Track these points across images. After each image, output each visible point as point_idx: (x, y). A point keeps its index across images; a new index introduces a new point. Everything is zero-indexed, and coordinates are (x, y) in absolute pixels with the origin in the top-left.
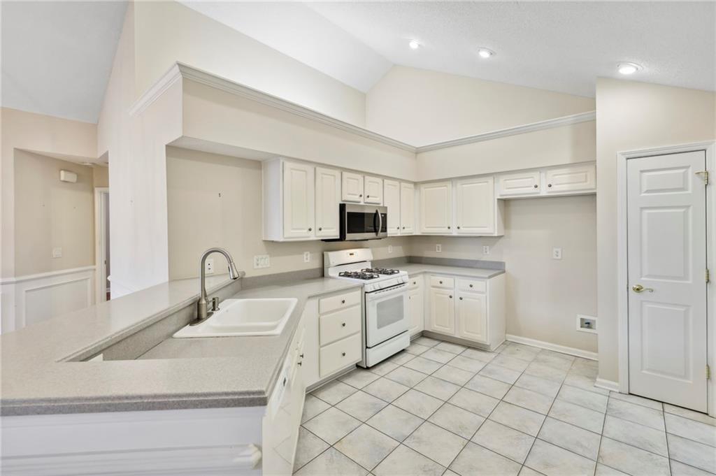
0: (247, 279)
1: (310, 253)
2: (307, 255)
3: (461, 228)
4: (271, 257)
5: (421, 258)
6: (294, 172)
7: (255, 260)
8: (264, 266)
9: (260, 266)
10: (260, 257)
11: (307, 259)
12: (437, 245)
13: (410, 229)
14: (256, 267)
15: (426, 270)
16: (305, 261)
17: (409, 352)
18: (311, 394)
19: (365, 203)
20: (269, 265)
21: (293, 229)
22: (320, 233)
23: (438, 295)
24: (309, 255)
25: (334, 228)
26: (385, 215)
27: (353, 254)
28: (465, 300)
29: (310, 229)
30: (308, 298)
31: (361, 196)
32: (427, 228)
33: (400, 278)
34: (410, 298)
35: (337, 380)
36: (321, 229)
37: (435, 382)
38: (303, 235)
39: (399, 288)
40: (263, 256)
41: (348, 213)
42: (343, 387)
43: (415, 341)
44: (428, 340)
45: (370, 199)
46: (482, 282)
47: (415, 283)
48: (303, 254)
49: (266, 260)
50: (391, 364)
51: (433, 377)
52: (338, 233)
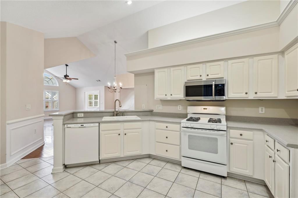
4: (163, 106)
6: (159, 73)
7: (157, 106)
8: (160, 109)
9: (158, 109)
10: (158, 105)
13: (270, 94)
14: (157, 109)
15: (263, 128)
16: (179, 109)
17: (223, 180)
18: (154, 159)
19: (207, 79)
20: (162, 109)
21: (159, 95)
22: (172, 97)
23: (267, 152)
24: (181, 107)
25: (180, 94)
26: (223, 85)
27: (207, 109)
28: (277, 164)
29: (166, 95)
30: (150, 120)
31: (201, 76)
32: (288, 91)
33: (214, 126)
34: (232, 144)
35: (168, 162)
36: (171, 95)
37: (187, 192)
38: (163, 97)
39: (212, 132)
40: (160, 105)
41: (186, 86)
42: (163, 164)
43: (249, 182)
44: (260, 189)
45: (210, 77)
46: (287, 150)
47: (241, 135)
48: (178, 106)
49: (161, 107)
50: (197, 174)
51: (194, 191)
52: (183, 97)
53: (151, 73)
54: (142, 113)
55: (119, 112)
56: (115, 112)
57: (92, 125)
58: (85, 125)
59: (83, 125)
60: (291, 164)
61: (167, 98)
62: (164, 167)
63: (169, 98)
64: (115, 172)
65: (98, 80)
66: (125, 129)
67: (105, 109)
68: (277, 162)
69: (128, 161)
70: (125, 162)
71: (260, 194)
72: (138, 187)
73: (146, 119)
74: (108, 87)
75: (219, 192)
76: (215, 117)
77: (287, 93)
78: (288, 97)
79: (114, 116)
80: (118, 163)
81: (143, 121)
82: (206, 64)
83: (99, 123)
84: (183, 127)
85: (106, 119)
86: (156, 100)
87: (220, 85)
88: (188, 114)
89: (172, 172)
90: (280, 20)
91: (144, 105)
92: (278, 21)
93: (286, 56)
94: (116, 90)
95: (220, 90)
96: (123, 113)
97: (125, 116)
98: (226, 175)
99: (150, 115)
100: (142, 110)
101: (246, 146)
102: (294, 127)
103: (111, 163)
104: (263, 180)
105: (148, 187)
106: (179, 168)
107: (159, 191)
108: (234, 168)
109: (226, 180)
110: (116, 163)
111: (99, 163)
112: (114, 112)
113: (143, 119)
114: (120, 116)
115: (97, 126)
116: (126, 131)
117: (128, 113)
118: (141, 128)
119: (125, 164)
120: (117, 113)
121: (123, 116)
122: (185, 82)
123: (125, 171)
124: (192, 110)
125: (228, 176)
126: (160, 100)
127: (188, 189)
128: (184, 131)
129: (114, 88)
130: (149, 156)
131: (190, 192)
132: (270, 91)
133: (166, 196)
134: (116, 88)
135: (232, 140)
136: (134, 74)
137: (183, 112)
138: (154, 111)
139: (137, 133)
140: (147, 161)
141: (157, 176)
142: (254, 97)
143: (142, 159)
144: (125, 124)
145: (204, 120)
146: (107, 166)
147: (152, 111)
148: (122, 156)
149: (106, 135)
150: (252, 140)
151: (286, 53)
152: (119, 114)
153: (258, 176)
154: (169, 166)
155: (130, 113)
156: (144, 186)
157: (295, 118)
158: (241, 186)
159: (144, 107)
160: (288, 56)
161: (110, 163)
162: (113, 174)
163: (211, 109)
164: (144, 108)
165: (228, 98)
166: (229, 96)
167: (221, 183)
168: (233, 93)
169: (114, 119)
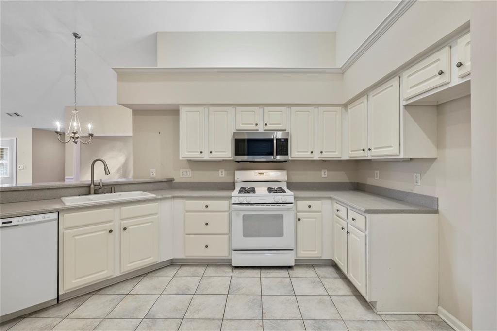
0: (175, 182)
1: (225, 170)
2: (222, 172)
3: (373, 150)
4: (192, 170)
5: (364, 185)
6: (188, 113)
7: (181, 171)
8: (187, 176)
9: (184, 176)
10: (184, 170)
11: (222, 175)
12: (376, 171)
13: (334, 153)
14: (182, 176)
15: (332, 196)
16: (220, 176)
17: (290, 271)
18: (182, 266)
19: (265, 130)
20: (191, 176)
21: (187, 151)
22: (211, 155)
23: (338, 224)
24: (224, 172)
25: (226, 152)
26: (286, 140)
27: (263, 174)
28: (351, 236)
29: (201, 152)
30: (174, 198)
31: (257, 125)
32: (352, 151)
33: (279, 197)
34: (299, 220)
35: (208, 265)
36: (211, 152)
37: (252, 302)
38: (195, 155)
39: (276, 206)
40: (187, 170)
41: (236, 139)
42: (201, 270)
43: (317, 266)
44: (330, 271)
45: (269, 127)
46: (363, 217)
47: (310, 206)
48: (219, 171)
49: (189, 173)
50: (256, 273)
51: (260, 297)
52: (230, 155)
53: (173, 112)
54: (151, 185)
55: (103, 185)
56: (92, 186)
57: (39, 218)
58: (15, 221)
59: (11, 222)
60: (367, 233)
61: (203, 158)
62: (205, 275)
63: (206, 157)
64: (108, 310)
65: (12, 112)
66: (122, 220)
67: (33, 182)
68: (351, 233)
69: (131, 280)
70: (123, 285)
71: (331, 277)
72: (168, 322)
73: (167, 196)
74: (57, 132)
75: (290, 288)
76: (275, 186)
77: (350, 152)
78: (351, 157)
79: (89, 194)
80: (108, 291)
81: (160, 199)
82: (263, 108)
83: (58, 213)
84: (234, 204)
85: (71, 201)
86: (182, 160)
87: (282, 140)
88: (236, 183)
89: (219, 279)
90: (344, 67)
91: (154, 170)
92: (343, 69)
93: (349, 111)
94: (77, 138)
95: (283, 146)
96: (111, 188)
97: (116, 194)
98: (293, 264)
99: (168, 189)
100: (152, 180)
101: (314, 220)
102: (354, 192)
103: (90, 295)
104: (331, 260)
105: (188, 316)
106: (228, 271)
107: (210, 316)
108: (302, 252)
109: (293, 270)
110: (101, 292)
111: (56, 302)
112: (89, 186)
113: (162, 197)
114: (105, 193)
115: (54, 220)
116: (125, 223)
117: (123, 187)
118: (156, 214)
119: (126, 288)
120: (97, 187)
121: (111, 193)
122: (234, 133)
123: (129, 303)
124: (242, 176)
125: (295, 265)
126: (188, 160)
127: (252, 297)
128: (237, 210)
129: (73, 135)
130: (172, 263)
131: (255, 301)
132: (334, 151)
133: (223, 319)
134: (77, 135)
135: (300, 215)
136: (131, 110)
137: (229, 180)
138: (176, 180)
139: (150, 224)
140: (171, 272)
141: (198, 292)
142: (319, 158)
143: (159, 271)
144: (125, 208)
145: (262, 191)
146: (80, 303)
147: (172, 181)
148: (117, 274)
149: (77, 237)
150: (320, 212)
151: (349, 107)
152: (103, 189)
153: (326, 256)
154: (211, 271)
155: (126, 187)
156: (180, 316)
157: (353, 181)
158: (310, 273)
159: (155, 173)
160: (351, 110)
161: (87, 297)
162: (102, 317)
163: (272, 174)
164: (154, 176)
165: (291, 158)
166: (292, 156)
167: (288, 276)
168: (297, 152)
169: (90, 200)
